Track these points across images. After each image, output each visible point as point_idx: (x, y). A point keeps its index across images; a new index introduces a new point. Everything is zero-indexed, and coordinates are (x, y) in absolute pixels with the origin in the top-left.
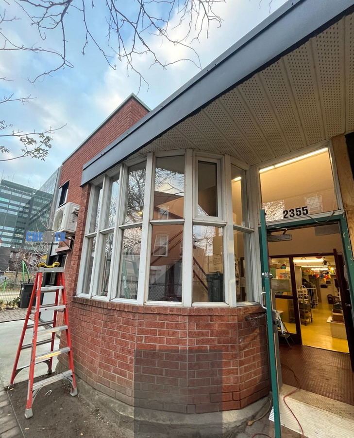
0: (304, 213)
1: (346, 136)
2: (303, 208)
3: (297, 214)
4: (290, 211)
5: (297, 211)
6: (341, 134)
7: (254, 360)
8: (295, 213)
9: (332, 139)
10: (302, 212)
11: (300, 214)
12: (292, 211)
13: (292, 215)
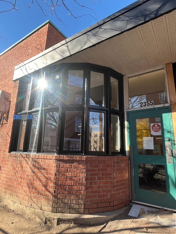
0: (151, 104)
1: (172, 64)
2: (150, 101)
3: (147, 105)
4: (144, 103)
5: (147, 103)
6: (170, 63)
7: (121, 186)
8: (146, 104)
9: (166, 64)
10: (150, 104)
11: (149, 105)
12: (145, 103)
13: (145, 105)
